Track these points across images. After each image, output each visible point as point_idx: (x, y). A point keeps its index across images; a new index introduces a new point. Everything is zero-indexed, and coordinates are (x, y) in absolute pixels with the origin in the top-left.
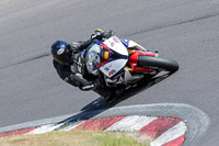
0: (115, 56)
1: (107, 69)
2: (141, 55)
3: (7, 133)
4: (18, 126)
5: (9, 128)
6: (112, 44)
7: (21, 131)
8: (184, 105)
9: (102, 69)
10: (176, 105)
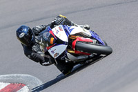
1: (53, 52)
6: (57, 32)
8: (27, 75)
10: (22, 75)
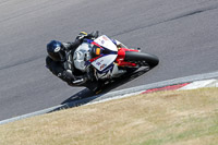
0: (106, 52)
1: (99, 64)
2: (126, 51)
3: (160, 89)
4: (170, 82)
5: (161, 84)
6: (103, 42)
7: (173, 86)
9: (94, 64)
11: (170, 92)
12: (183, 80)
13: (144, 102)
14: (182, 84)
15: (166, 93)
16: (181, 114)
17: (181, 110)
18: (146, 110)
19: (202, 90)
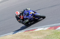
11: (32, 32)
12: (35, 28)
13: (24, 34)
14: (35, 29)
15: (31, 32)
16: (35, 37)
17: (34, 36)
18: (25, 36)
19: (40, 31)
